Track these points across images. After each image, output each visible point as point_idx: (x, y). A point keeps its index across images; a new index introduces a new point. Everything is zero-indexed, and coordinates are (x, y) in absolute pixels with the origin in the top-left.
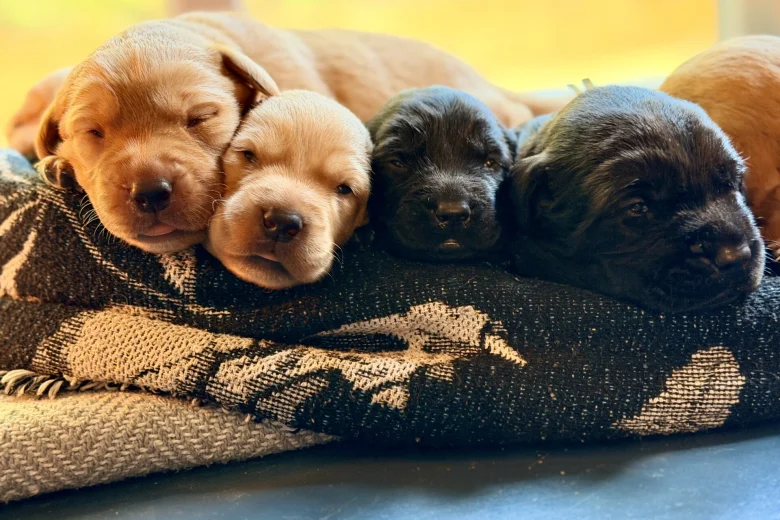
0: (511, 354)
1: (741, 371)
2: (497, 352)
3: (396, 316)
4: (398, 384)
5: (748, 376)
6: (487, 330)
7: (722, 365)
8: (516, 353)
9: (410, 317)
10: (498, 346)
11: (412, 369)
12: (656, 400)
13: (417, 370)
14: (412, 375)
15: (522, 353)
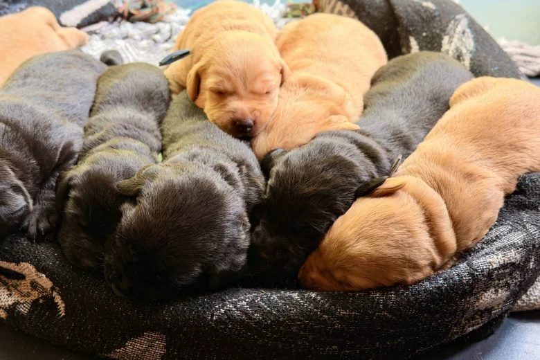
0: (61, 306)
1: (166, 347)
2: (56, 301)
3: (14, 264)
4: (3, 308)
5: (168, 350)
6: (52, 289)
7: (157, 342)
8: (63, 305)
9: (20, 267)
10: (58, 299)
11: (10, 303)
12: (119, 350)
13: (13, 304)
14: (9, 306)
15: (66, 308)
